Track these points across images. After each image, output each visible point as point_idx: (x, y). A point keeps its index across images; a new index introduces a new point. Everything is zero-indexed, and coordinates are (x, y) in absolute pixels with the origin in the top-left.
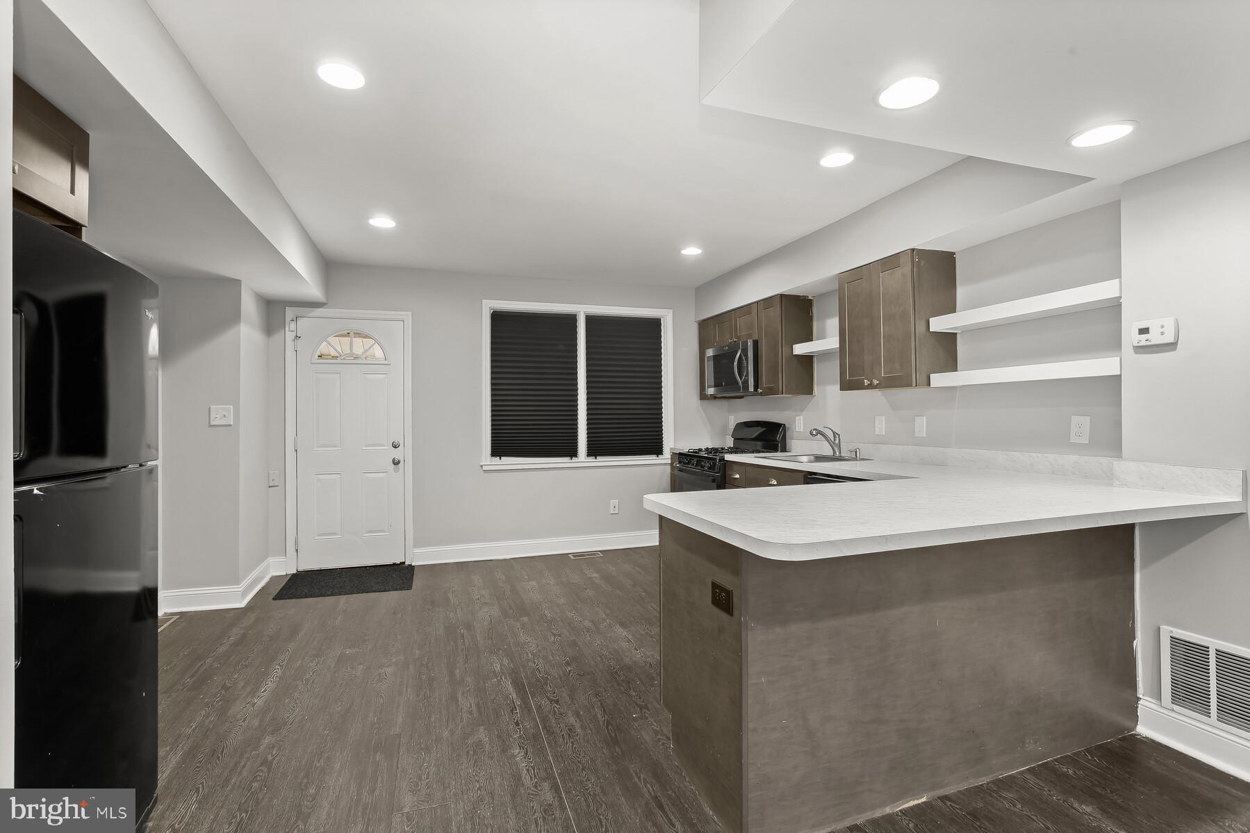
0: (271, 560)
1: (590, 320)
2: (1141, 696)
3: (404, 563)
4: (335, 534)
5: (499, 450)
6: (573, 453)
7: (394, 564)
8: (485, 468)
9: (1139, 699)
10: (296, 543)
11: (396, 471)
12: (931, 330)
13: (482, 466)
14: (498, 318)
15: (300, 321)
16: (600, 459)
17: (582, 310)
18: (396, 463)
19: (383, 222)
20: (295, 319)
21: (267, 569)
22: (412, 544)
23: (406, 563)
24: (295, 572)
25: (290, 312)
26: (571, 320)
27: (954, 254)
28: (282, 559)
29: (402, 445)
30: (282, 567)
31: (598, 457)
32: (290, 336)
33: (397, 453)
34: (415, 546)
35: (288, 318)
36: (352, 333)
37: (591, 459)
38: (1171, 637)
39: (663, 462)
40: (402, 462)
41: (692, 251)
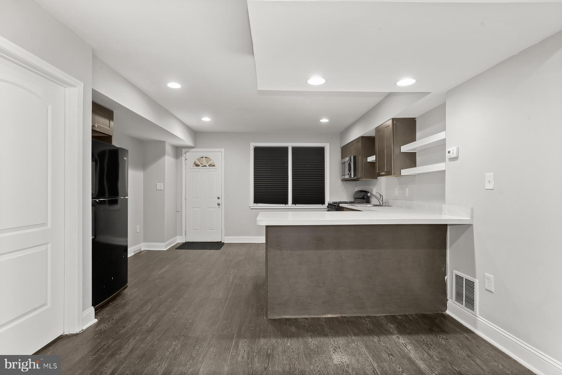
0: (178, 237)
1: (294, 149)
2: (448, 299)
3: (221, 242)
4: (198, 229)
5: (256, 201)
6: (286, 202)
7: (218, 242)
8: (251, 208)
9: (448, 300)
10: (186, 232)
11: (219, 207)
12: (401, 152)
13: (250, 207)
14: (257, 149)
15: (187, 153)
16: (297, 205)
17: (290, 145)
18: (219, 205)
19: (206, 119)
20: (185, 153)
21: (176, 240)
22: (224, 235)
23: (222, 242)
24: (185, 242)
25: (184, 150)
26: (286, 149)
27: (415, 118)
28: (181, 237)
29: (221, 198)
30: (180, 240)
31: (296, 205)
32: (184, 159)
33: (219, 201)
34: (225, 236)
35: (183, 153)
36: (204, 157)
37: (294, 205)
38: (456, 275)
39: (325, 207)
40: (221, 204)
41: (324, 120)
